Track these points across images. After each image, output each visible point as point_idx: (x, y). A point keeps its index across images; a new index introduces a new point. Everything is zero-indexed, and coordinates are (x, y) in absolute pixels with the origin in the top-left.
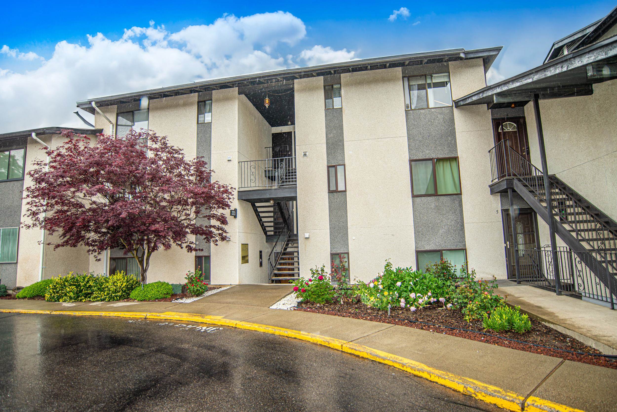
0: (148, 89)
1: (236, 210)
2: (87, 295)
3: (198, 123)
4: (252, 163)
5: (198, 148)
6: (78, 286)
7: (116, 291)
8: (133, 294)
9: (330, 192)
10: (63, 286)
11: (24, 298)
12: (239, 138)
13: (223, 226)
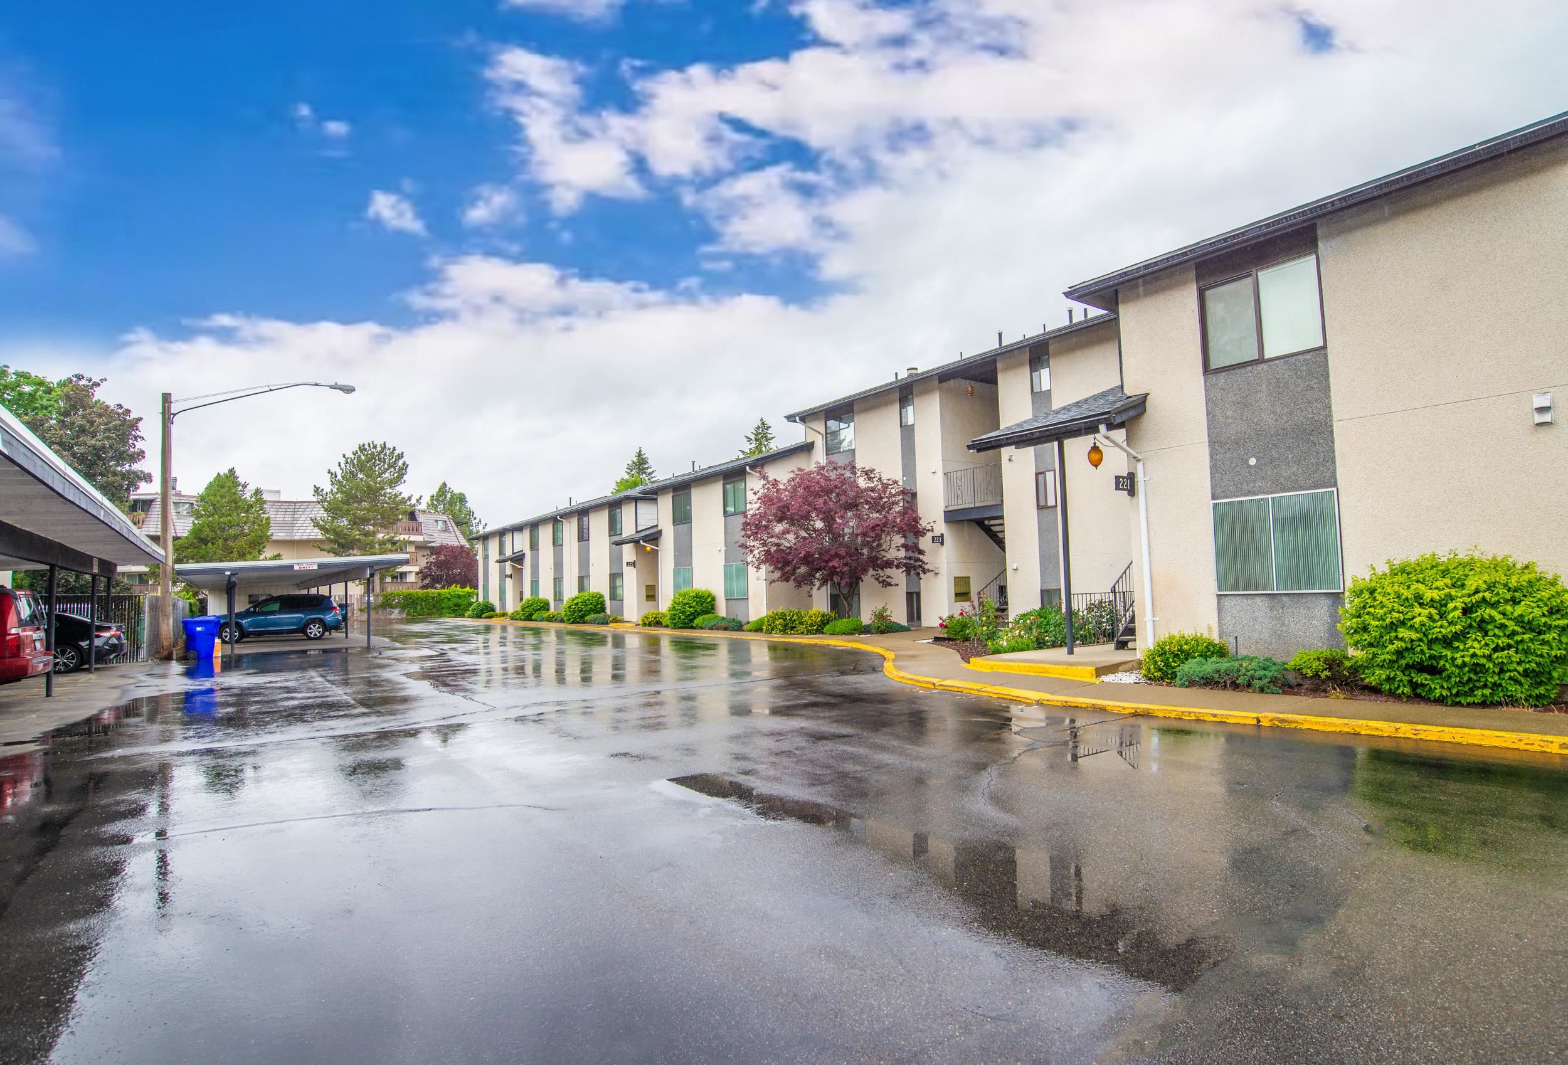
0: (840, 397)
1: (942, 536)
2: (792, 628)
3: (901, 426)
4: (959, 474)
5: (903, 458)
6: (785, 620)
7: (812, 625)
8: (827, 629)
9: (1039, 507)
10: (774, 620)
11: (751, 631)
12: (944, 440)
13: (921, 557)
